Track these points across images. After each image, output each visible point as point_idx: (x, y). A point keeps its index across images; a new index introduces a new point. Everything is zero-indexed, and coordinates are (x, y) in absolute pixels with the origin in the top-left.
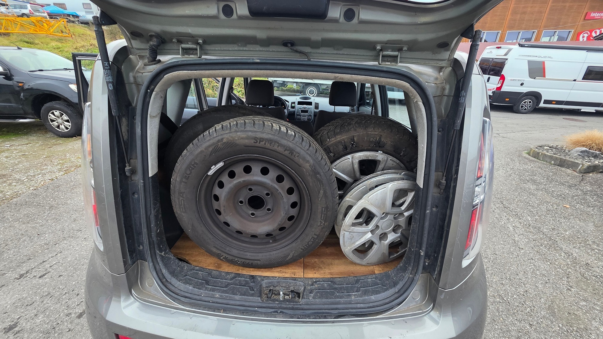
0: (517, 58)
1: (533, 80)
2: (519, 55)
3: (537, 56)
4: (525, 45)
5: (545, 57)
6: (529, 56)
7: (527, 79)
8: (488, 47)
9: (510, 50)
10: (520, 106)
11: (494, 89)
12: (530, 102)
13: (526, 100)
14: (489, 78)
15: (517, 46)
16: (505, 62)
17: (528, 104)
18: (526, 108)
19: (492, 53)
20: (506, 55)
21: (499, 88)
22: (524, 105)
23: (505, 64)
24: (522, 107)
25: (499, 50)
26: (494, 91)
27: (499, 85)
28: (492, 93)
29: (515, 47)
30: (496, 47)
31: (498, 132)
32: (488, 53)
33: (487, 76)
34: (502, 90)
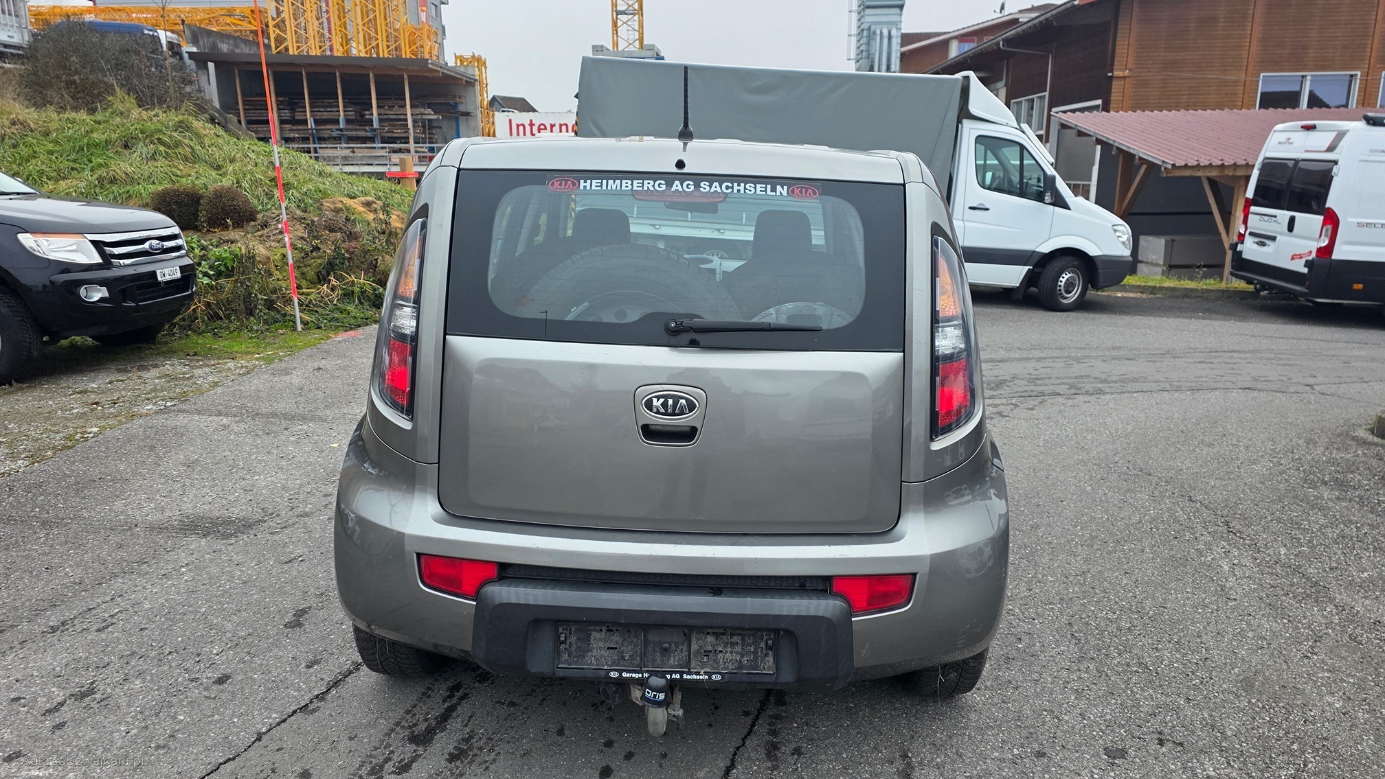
0: (1365, 158)
2: (1371, 151)
8: (1279, 127)
9: (1341, 135)
11: (1311, 252)
14: (1292, 220)
15: (1362, 124)
16: (1331, 170)
19: (1292, 143)
20: (1331, 149)
21: (1326, 251)
23: (1332, 177)
25: (1311, 133)
26: (1310, 258)
27: (1324, 242)
28: (1305, 266)
29: (1357, 127)
30: (1302, 127)
31: (1311, 381)
32: (1280, 143)
33: (1283, 215)
34: (1336, 255)
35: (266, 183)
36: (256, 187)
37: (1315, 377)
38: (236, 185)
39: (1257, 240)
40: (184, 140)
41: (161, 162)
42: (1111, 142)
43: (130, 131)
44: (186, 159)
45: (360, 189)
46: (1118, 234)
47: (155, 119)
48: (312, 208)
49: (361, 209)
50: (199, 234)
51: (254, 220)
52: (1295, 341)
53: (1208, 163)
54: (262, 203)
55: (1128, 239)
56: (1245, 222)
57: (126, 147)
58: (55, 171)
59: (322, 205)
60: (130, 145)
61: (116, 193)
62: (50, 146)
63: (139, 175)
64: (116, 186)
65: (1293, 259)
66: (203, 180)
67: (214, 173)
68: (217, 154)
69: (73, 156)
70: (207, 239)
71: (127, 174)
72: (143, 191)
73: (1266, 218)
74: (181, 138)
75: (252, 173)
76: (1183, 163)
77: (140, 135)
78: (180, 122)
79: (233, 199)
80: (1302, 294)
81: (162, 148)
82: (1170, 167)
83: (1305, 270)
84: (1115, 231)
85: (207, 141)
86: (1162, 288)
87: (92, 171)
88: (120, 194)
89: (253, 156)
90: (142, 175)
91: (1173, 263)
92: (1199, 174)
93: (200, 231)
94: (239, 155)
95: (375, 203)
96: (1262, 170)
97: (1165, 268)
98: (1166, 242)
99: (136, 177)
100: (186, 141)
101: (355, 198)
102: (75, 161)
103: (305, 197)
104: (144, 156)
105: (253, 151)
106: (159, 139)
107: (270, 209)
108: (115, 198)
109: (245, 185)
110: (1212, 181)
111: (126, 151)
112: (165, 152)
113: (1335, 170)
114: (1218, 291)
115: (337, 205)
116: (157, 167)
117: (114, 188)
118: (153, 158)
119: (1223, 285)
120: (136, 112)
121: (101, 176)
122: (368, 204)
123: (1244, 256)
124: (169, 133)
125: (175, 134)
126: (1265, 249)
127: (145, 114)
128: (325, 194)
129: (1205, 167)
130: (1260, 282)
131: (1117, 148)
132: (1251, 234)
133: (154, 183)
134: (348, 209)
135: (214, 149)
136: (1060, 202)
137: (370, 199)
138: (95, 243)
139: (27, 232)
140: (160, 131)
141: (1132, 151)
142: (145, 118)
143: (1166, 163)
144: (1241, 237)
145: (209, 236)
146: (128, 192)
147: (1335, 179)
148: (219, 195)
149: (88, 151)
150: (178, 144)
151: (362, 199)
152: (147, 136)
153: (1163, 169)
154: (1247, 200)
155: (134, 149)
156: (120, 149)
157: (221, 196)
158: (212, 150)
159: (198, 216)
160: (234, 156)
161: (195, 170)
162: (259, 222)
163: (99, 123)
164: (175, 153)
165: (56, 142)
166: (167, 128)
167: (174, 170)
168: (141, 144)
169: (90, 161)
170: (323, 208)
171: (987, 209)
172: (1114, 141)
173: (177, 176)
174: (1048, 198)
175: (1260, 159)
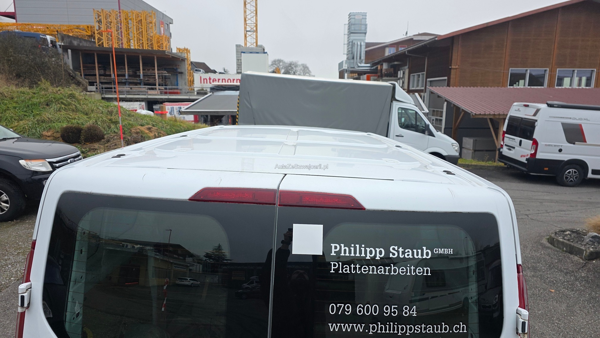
0: (547, 119)
1: (572, 145)
2: (550, 117)
3: (571, 118)
4: (555, 106)
5: (580, 119)
6: (561, 118)
7: (566, 145)
8: (515, 104)
9: (538, 111)
10: (564, 178)
11: (528, 155)
12: (575, 172)
13: (571, 170)
14: (521, 141)
15: (545, 106)
16: (534, 123)
17: (574, 174)
18: (572, 179)
19: (520, 111)
20: (535, 115)
21: (534, 155)
22: (569, 175)
23: (535, 126)
24: (567, 178)
25: (527, 108)
26: (528, 157)
27: (533, 152)
28: (526, 160)
29: (543, 106)
30: (524, 105)
31: (528, 213)
32: (516, 110)
33: (518, 139)
34: (538, 157)
35: (108, 122)
36: (104, 123)
37: (529, 210)
38: (95, 123)
39: (508, 148)
40: (72, 102)
41: (63, 112)
42: (451, 102)
43: (49, 98)
44: (73, 111)
45: (146, 122)
46: (454, 147)
47: (59, 92)
48: (127, 132)
49: (147, 131)
50: (80, 145)
51: (104, 138)
52: (522, 191)
53: (489, 113)
54: (106, 130)
55: (458, 149)
56: (503, 140)
57: (47, 105)
58: (18, 116)
59: (131, 131)
60: (49, 104)
61: (45, 127)
62: (14, 105)
63: (54, 119)
64: (44, 123)
65: (521, 157)
66: (81, 121)
67: (85, 117)
68: (86, 108)
69: (25, 109)
70: (84, 147)
71: (49, 118)
72: (56, 126)
73: (511, 139)
74: (71, 102)
75: (102, 118)
76: (479, 113)
77: (53, 100)
78: (71, 94)
79: (95, 131)
80: (526, 171)
81: (63, 106)
82: (474, 114)
83: (526, 162)
84: (453, 146)
85: (81, 102)
86: (471, 165)
87: (33, 116)
88: (46, 127)
89: (101, 108)
90: (55, 118)
91: (477, 149)
92: (485, 117)
93: (81, 143)
94: (95, 108)
95: (152, 128)
96: (509, 120)
97: (473, 151)
98: (473, 141)
99: (53, 119)
100: (73, 103)
101: (144, 126)
102: (25, 111)
103: (124, 127)
104: (55, 109)
105: (101, 106)
106: (61, 102)
107: (110, 133)
108: (44, 129)
109: (99, 123)
110: (491, 119)
111: (47, 107)
112: (64, 107)
113: (536, 123)
114: (493, 166)
115: (137, 130)
116: (61, 115)
117: (44, 125)
118: (59, 111)
119: (495, 164)
120: (51, 89)
121: (38, 119)
122: (149, 129)
123: (503, 153)
124: (65, 99)
125: (68, 100)
126: (511, 152)
127: (55, 90)
128: (132, 125)
129: (487, 115)
130: (509, 165)
131: (453, 104)
132: (506, 145)
133: (60, 122)
134: (142, 132)
135: (85, 106)
136: (431, 134)
137: (150, 126)
138: (50, 163)
139: (23, 159)
140: (62, 98)
141: (459, 106)
142: (55, 91)
143: (473, 113)
144: (502, 146)
145: (85, 146)
146: (50, 126)
147: (536, 127)
148: (89, 129)
149: (31, 107)
150: (70, 104)
151: (147, 126)
152: (56, 101)
153: (471, 115)
154: (504, 131)
155: (51, 106)
156: (45, 106)
157: (90, 129)
158: (84, 106)
159: (80, 137)
160: (93, 109)
161: (77, 116)
162: (105, 140)
163: (34, 93)
164: (69, 108)
165: (17, 102)
166: (65, 96)
167: (68, 116)
168: (54, 104)
169: (32, 112)
170: (132, 132)
171: (403, 136)
172: (452, 101)
173: (70, 118)
174: (426, 132)
175: (508, 116)
